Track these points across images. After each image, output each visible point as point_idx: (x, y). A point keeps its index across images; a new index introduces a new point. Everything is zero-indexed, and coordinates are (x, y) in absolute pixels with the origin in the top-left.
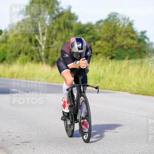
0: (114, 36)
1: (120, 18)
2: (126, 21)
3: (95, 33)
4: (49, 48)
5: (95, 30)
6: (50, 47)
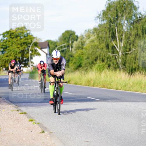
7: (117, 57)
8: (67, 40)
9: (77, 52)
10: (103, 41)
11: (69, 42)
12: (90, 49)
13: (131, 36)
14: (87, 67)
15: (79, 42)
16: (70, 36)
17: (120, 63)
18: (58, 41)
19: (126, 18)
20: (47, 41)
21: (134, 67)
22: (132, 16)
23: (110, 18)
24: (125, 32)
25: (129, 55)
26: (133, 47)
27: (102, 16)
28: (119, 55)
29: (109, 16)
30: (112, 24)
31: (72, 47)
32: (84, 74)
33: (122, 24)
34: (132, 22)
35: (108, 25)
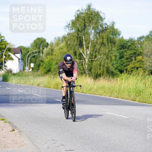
5: (136, 46)
7: (83, 63)
8: (38, 46)
9: (47, 58)
10: (72, 48)
11: (40, 49)
12: (59, 55)
13: (97, 45)
14: (56, 71)
15: (49, 49)
16: (41, 42)
17: (86, 69)
18: (30, 47)
19: (93, 28)
20: (20, 47)
21: (99, 73)
22: (98, 27)
23: (78, 27)
24: (92, 40)
25: (94, 62)
26: (99, 54)
27: (71, 25)
28: (85, 61)
29: (78, 26)
30: (79, 33)
31: (43, 53)
32: (53, 78)
33: (88, 33)
34: (99, 31)
35: (76, 33)
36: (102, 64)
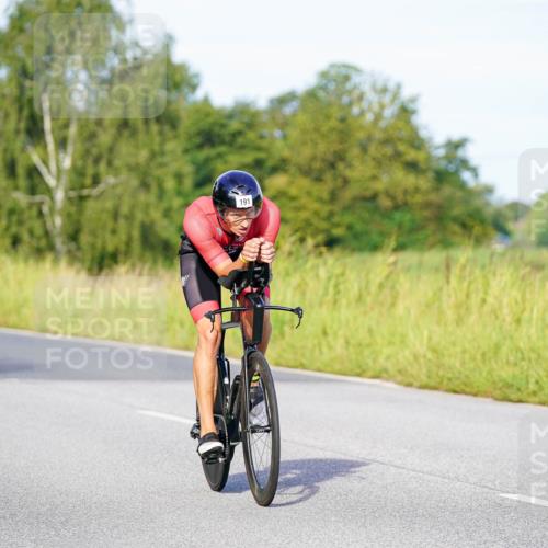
0: (340, 157)
1: (366, 88)
2: (387, 99)
3: (264, 143)
4: (82, 198)
5: (265, 132)
6: (88, 197)
7: (45, 209)
17: (57, 231)
21: (110, 248)
23: (21, 59)
25: (91, 203)
26: (109, 169)
29: (20, 52)
36: (125, 210)
